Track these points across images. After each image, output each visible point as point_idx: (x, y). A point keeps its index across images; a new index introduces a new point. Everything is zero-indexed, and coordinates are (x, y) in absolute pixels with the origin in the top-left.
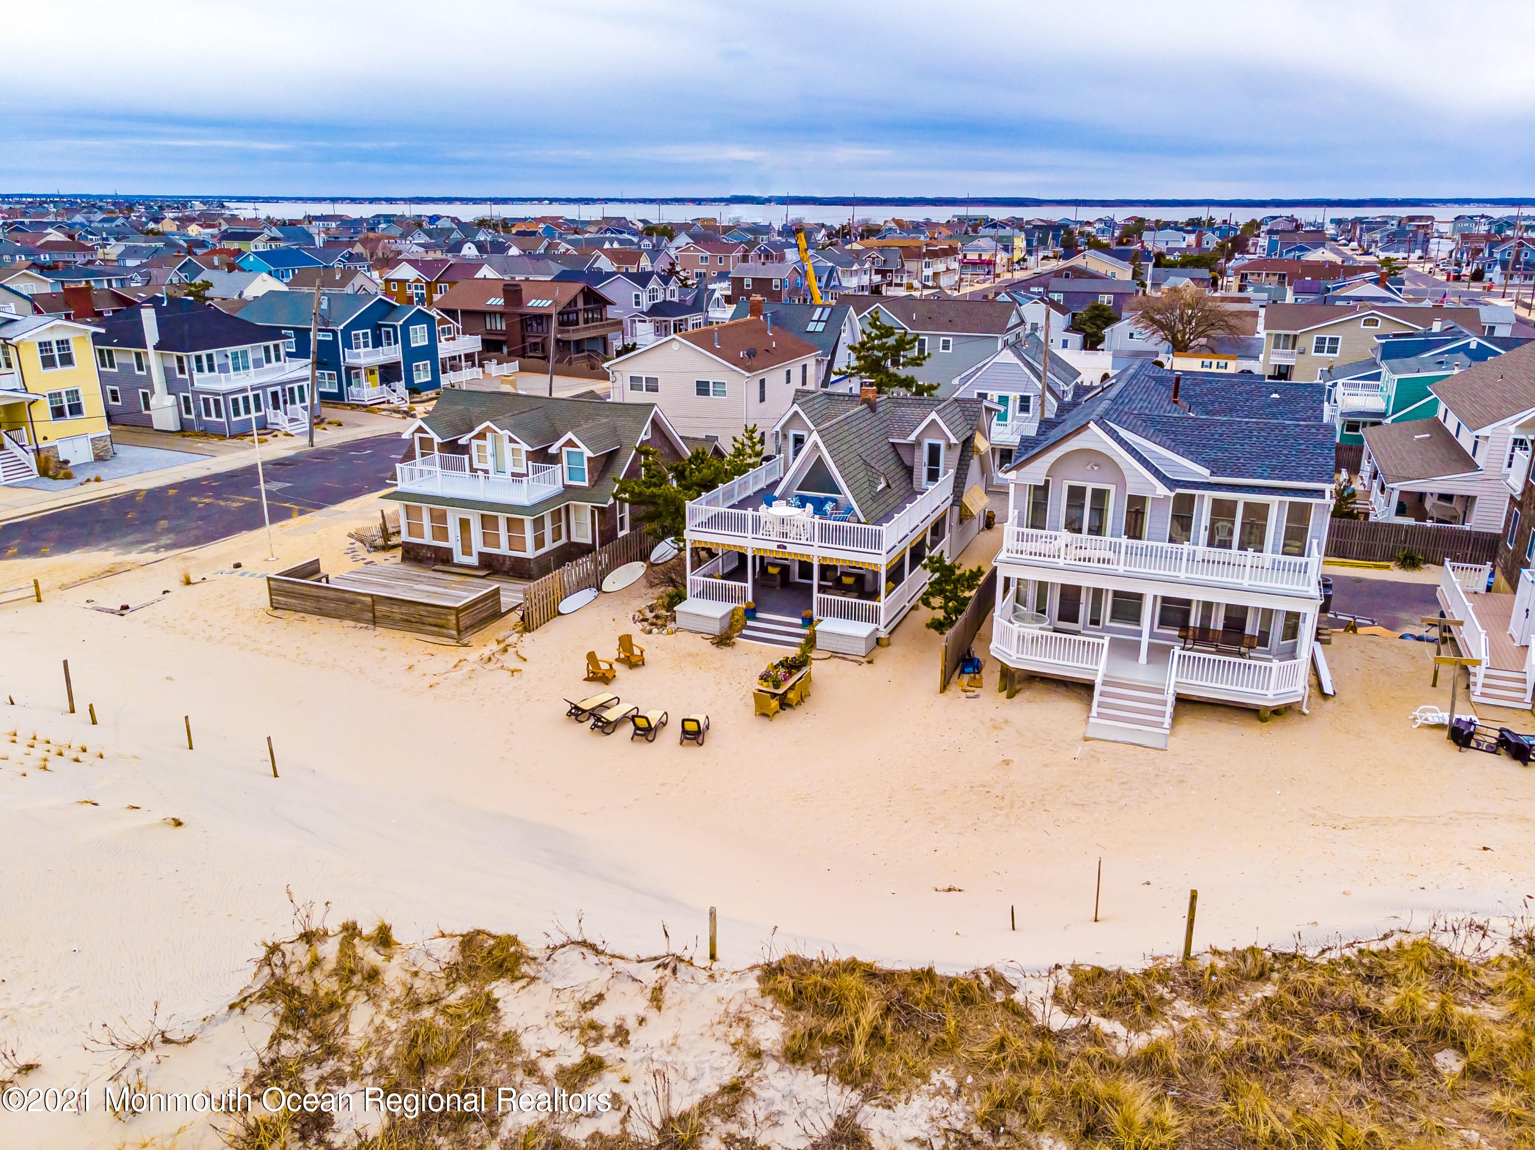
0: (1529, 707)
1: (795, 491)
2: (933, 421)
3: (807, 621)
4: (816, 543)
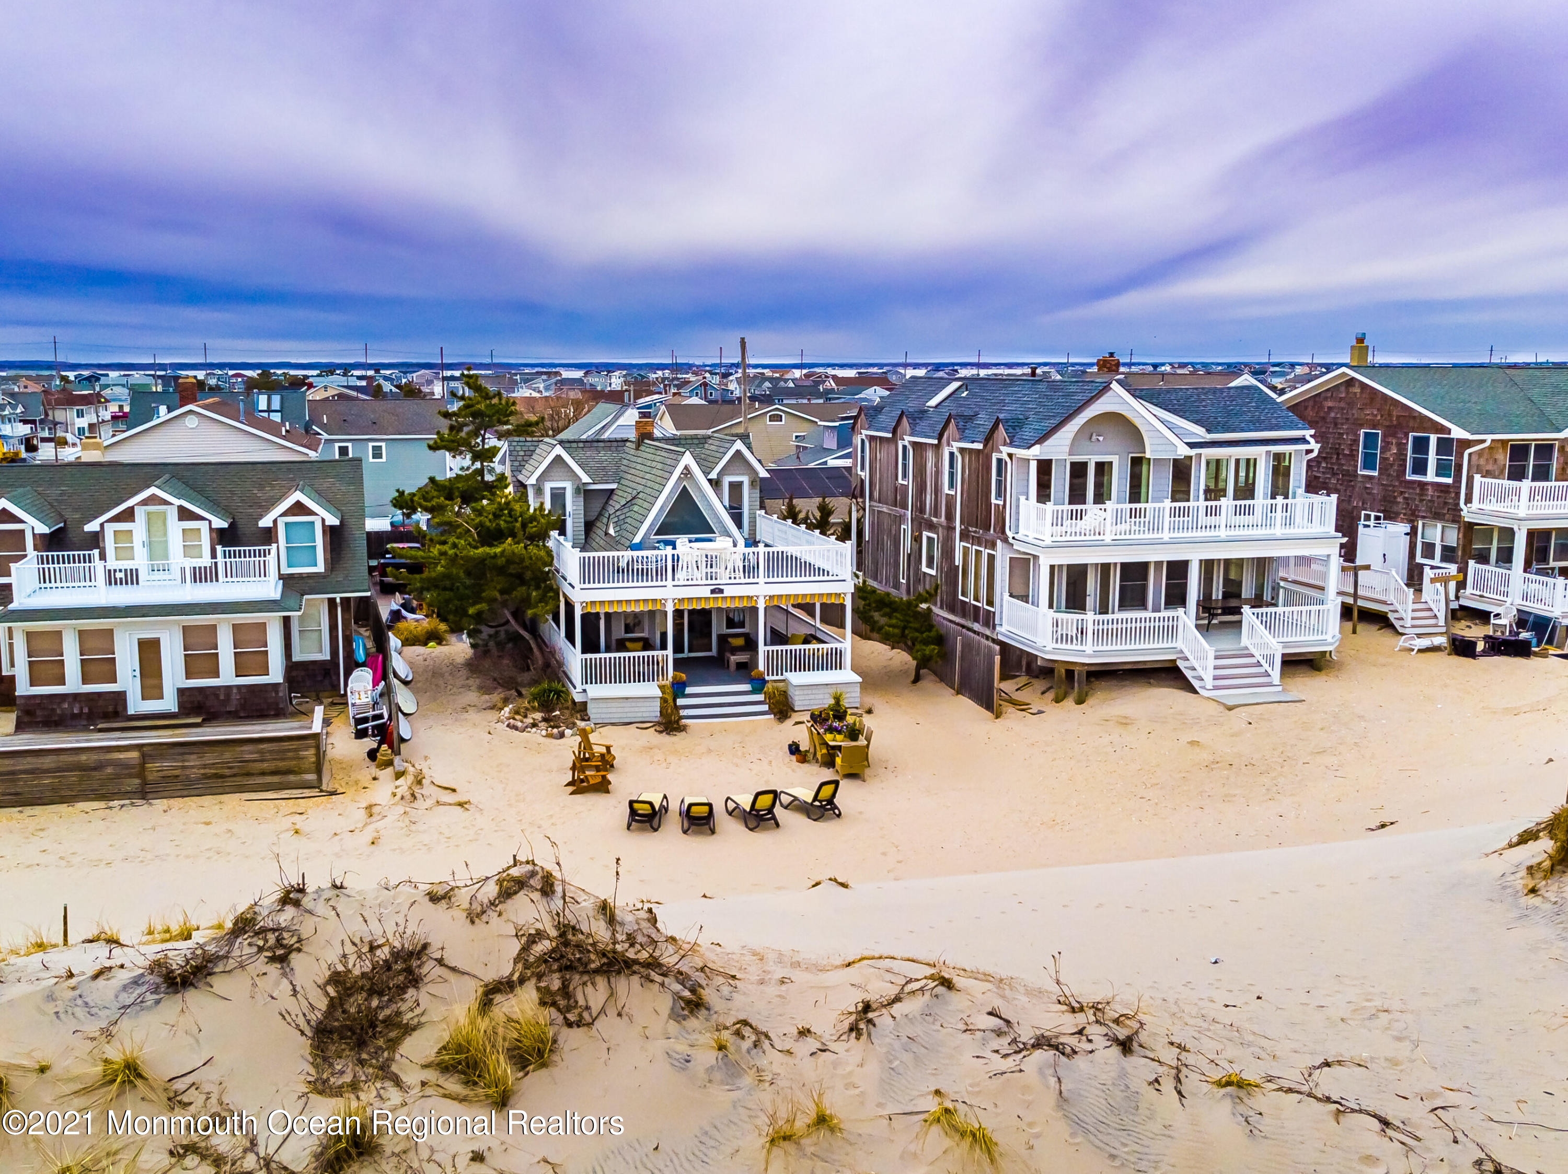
1: (652, 537)
2: (738, 452)
3: (759, 684)
4: (762, 579)
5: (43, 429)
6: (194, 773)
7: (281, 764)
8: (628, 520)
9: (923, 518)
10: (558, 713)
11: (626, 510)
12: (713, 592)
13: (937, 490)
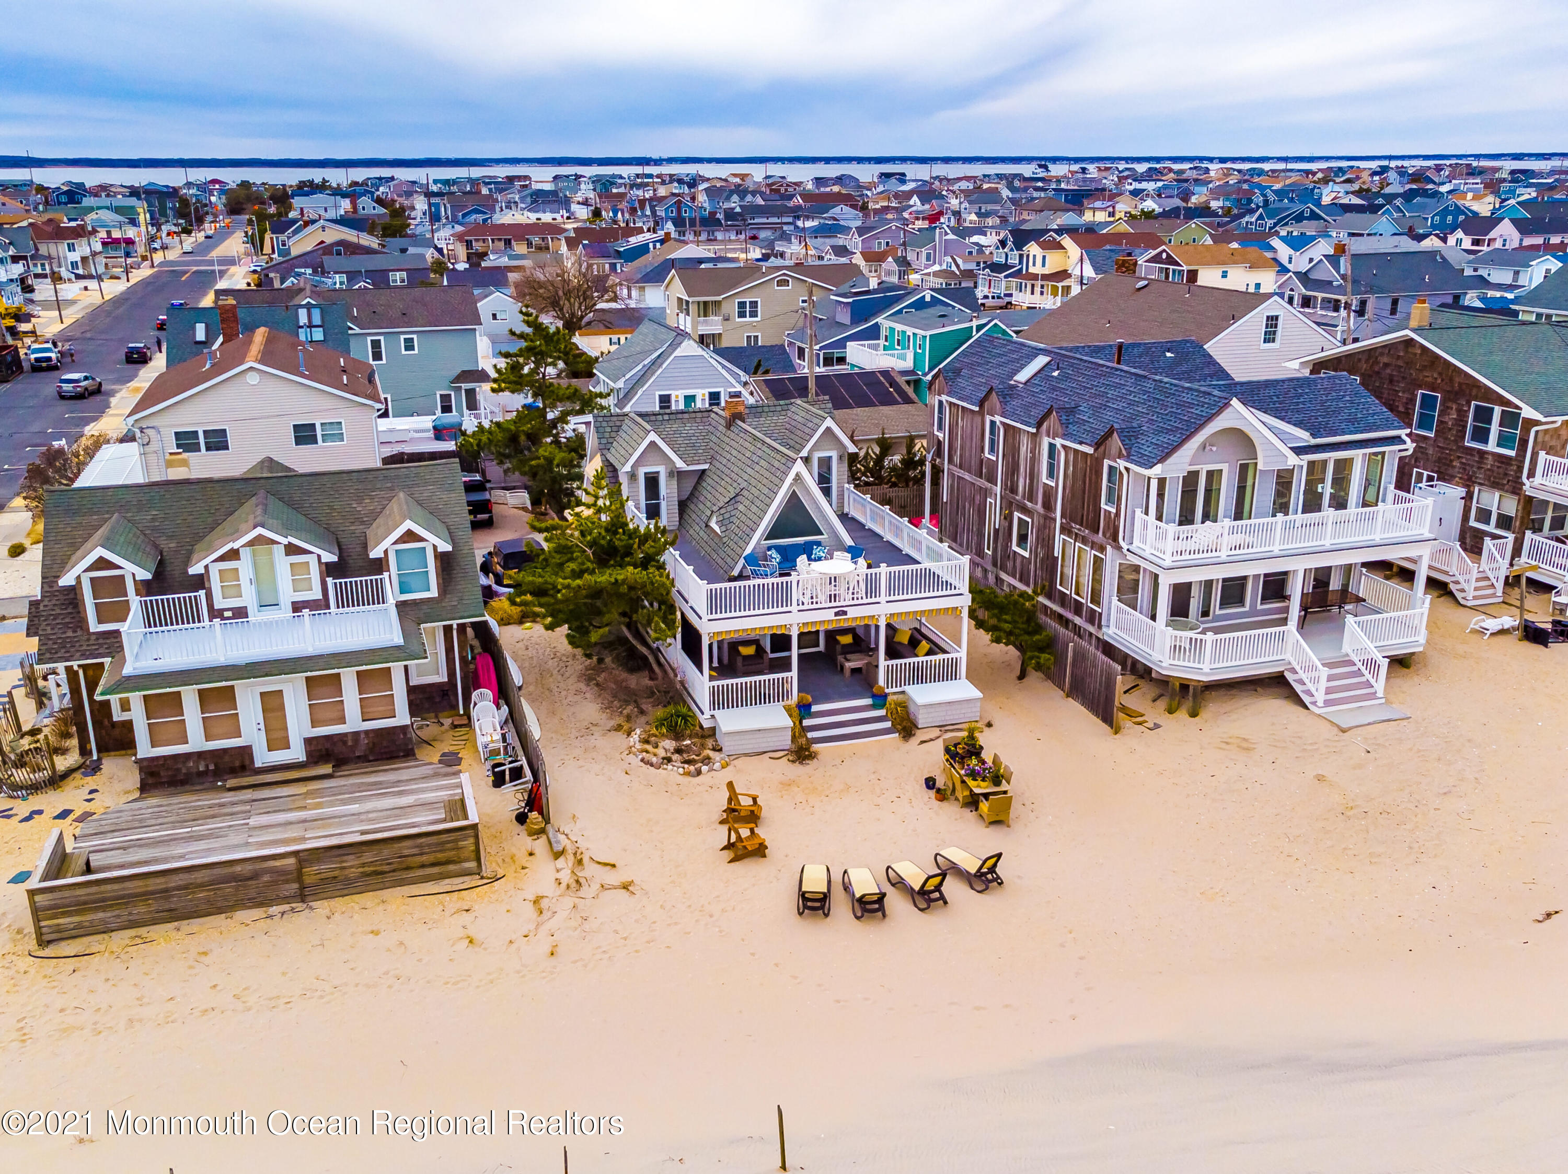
0: (1501, 600)
1: (763, 543)
2: (828, 429)
3: (880, 699)
4: (883, 598)
5: (35, 265)
6: (353, 872)
7: (441, 856)
8: (734, 519)
9: (1015, 499)
10: (688, 742)
11: (729, 509)
12: (837, 614)
13: (1033, 475)
